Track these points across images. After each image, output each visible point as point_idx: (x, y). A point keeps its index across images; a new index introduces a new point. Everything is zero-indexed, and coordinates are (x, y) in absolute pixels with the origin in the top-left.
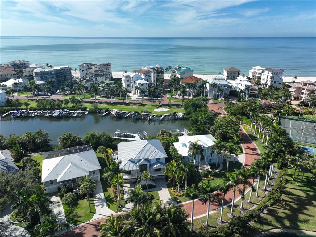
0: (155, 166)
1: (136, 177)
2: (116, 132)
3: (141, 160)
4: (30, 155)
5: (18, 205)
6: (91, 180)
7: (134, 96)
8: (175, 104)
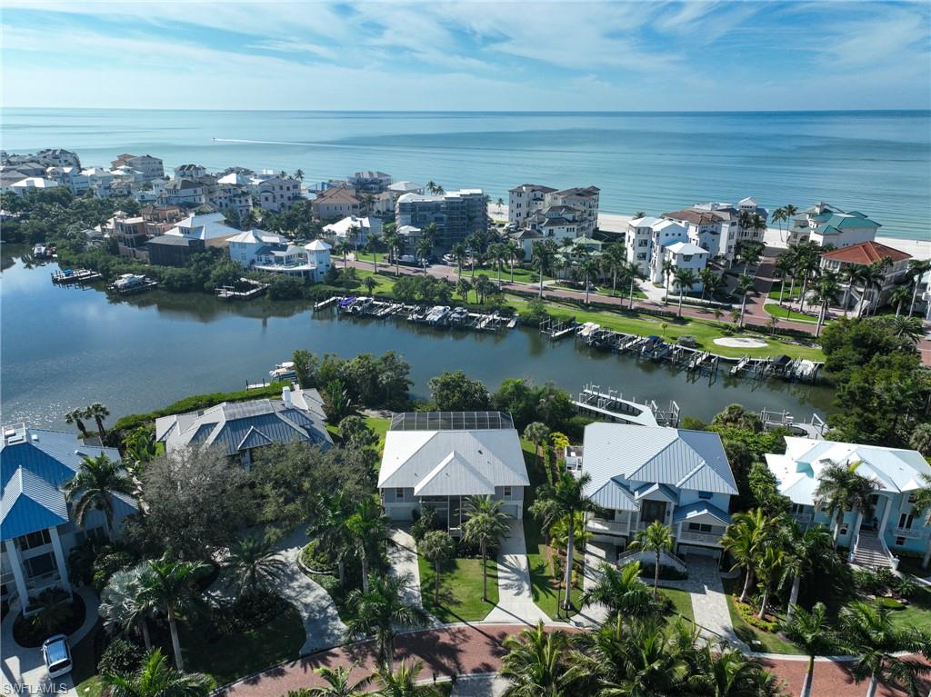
0: (692, 515)
1: (628, 535)
2: (586, 391)
3: (650, 485)
4: (361, 412)
5: (321, 530)
6: (497, 511)
7: (654, 291)
8: (791, 331)
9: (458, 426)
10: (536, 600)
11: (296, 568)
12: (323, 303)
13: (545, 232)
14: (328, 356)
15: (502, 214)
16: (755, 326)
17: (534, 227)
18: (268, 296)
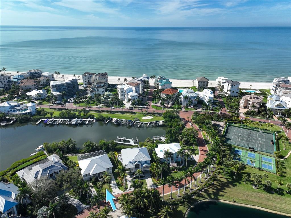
0: (144, 165)
1: (133, 172)
2: (118, 138)
3: (136, 162)
4: (66, 155)
7: (127, 105)
8: (157, 113)
10: (119, 189)
12: (38, 122)
13: (96, 90)
16: (150, 112)
17: (93, 89)
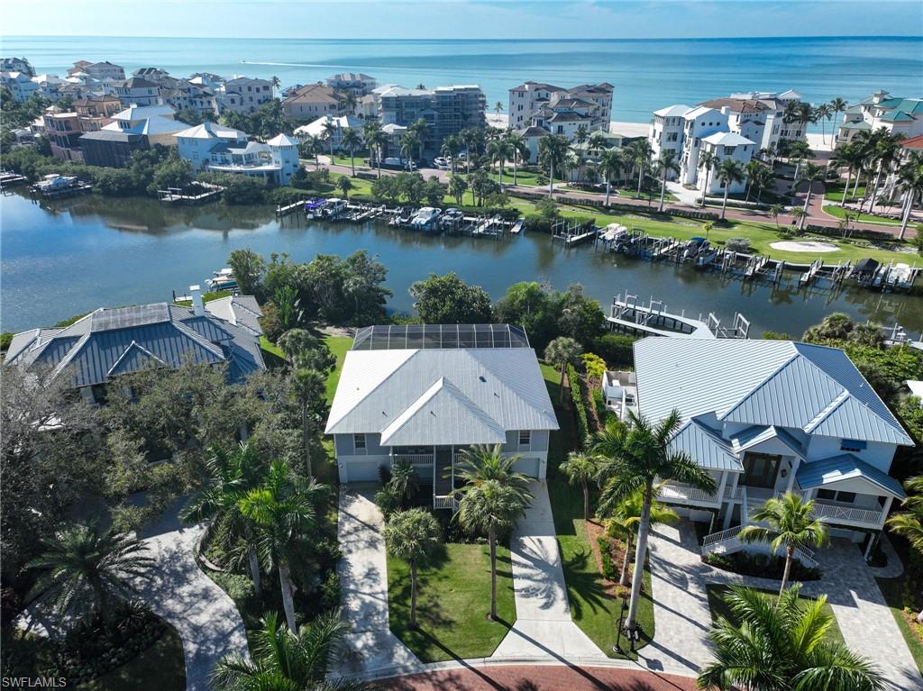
1: (719, 506)
2: (618, 303)
3: (759, 429)
4: (320, 330)
6: (510, 471)
7: (687, 190)
9: (448, 343)
10: (578, 616)
11: (191, 560)
12: (288, 207)
13: (553, 129)
14: (276, 256)
15: (501, 121)
16: (820, 228)
17: (540, 123)
18: (223, 200)
